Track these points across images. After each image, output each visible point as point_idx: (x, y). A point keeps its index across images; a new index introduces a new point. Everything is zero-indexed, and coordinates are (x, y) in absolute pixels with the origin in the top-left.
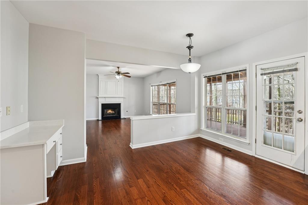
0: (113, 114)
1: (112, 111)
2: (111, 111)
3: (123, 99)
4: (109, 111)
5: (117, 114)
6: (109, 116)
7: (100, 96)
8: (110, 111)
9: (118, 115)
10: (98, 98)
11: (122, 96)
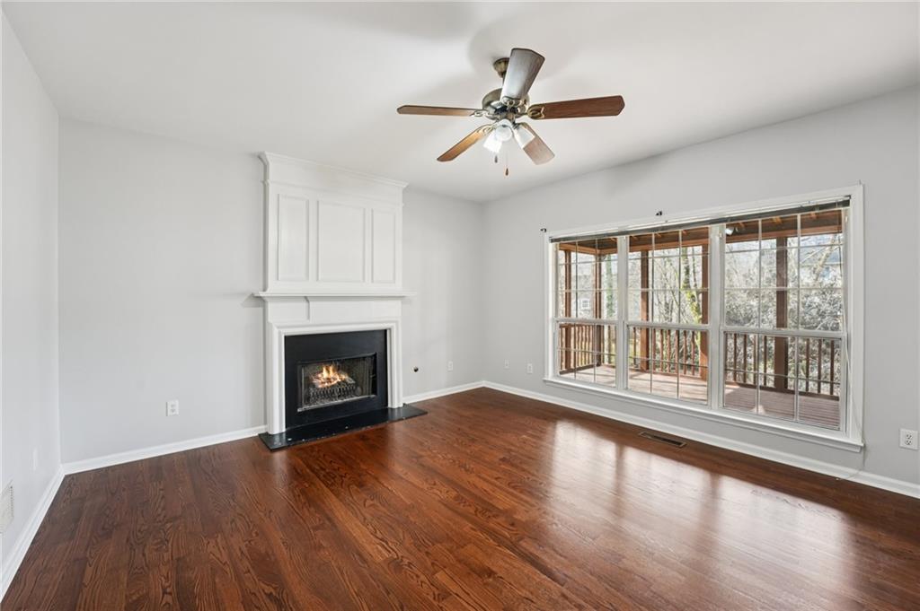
0: (343, 390)
1: (338, 370)
2: (332, 374)
3: (398, 303)
4: (325, 374)
5: (367, 387)
6: (327, 403)
7: (274, 288)
8: (328, 376)
9: (374, 391)
10: (259, 301)
11: (397, 288)
